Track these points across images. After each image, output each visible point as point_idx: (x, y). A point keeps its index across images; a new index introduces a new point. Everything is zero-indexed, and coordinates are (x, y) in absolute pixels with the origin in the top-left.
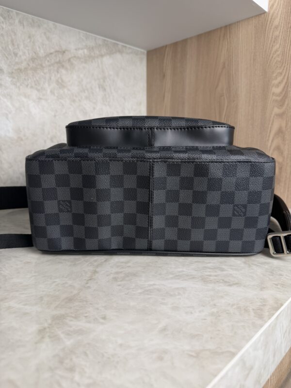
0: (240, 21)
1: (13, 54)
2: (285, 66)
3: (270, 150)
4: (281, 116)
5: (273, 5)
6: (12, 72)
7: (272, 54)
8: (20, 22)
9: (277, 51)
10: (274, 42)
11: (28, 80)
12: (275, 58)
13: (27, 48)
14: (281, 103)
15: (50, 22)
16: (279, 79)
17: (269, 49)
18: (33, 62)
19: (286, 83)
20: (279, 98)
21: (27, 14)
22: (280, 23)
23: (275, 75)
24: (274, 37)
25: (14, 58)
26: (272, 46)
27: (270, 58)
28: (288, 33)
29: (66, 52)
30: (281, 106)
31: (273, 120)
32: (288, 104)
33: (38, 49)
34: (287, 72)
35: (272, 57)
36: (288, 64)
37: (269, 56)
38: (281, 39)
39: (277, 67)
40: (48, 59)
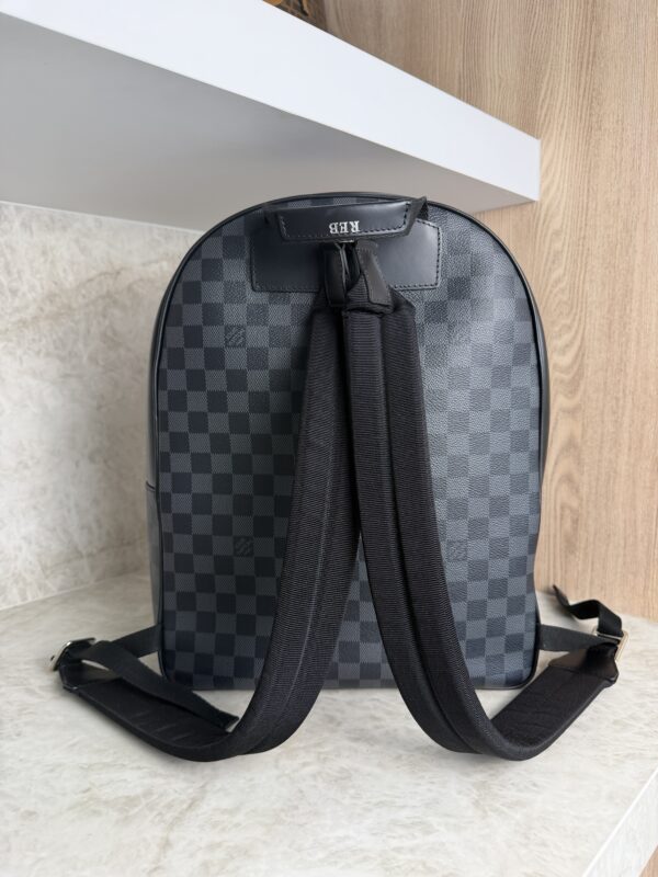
0: (484, 212)
1: (8, 293)
2: (576, 314)
3: (551, 480)
4: (571, 412)
5: (548, 189)
6: (7, 330)
7: (549, 287)
8: (23, 225)
9: (558, 281)
11: (40, 340)
12: (556, 295)
13: (38, 276)
14: (572, 387)
15: (87, 215)
16: (567, 337)
17: (544, 275)
18: (51, 302)
19: (580, 348)
20: (567, 377)
21: (39, 208)
22: (564, 227)
23: (557, 329)
24: (552, 254)
25: (10, 300)
26: (550, 269)
27: (547, 293)
28: (581, 247)
29: (123, 272)
30: (571, 392)
31: (557, 420)
32: (585, 392)
33: (62, 275)
34: (582, 326)
35: (551, 292)
36: (581, 311)
37: (545, 290)
38: (567, 258)
39: (561, 313)
40: (83, 292)
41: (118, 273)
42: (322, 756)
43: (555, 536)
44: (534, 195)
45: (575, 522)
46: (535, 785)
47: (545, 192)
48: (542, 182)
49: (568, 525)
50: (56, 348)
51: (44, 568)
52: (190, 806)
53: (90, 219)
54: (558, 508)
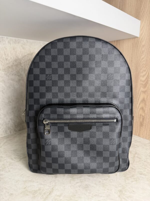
0: (124, 39)
1: (5, 60)
2: (147, 67)
3: (138, 109)
4: (144, 92)
5: (142, 34)
6: (5, 69)
7: (140, 60)
8: (8, 42)
9: (143, 58)
10: (142, 53)
11: (13, 71)
12: (142, 62)
13: (12, 55)
14: (145, 86)
16: (144, 73)
17: (139, 57)
18: (16, 62)
19: (148, 76)
20: (144, 83)
21: (12, 38)
22: (146, 44)
23: (142, 71)
25: (6, 61)
26: (141, 55)
27: (140, 61)
30: (144, 87)
31: (140, 94)
32: (148, 87)
33: (18, 55)
34: (148, 72)
35: (141, 61)
37: (139, 60)
38: (146, 52)
39: (143, 67)
40: (23, 59)
41: (32, 54)
42: (81, 181)
43: (138, 122)
44: (138, 36)
45: (143, 119)
46: (133, 191)
47: (141, 35)
48: (140, 32)
49: (141, 120)
50: (17, 73)
51: (15, 126)
52: (50, 194)
53: (25, 40)
54: (139, 116)
